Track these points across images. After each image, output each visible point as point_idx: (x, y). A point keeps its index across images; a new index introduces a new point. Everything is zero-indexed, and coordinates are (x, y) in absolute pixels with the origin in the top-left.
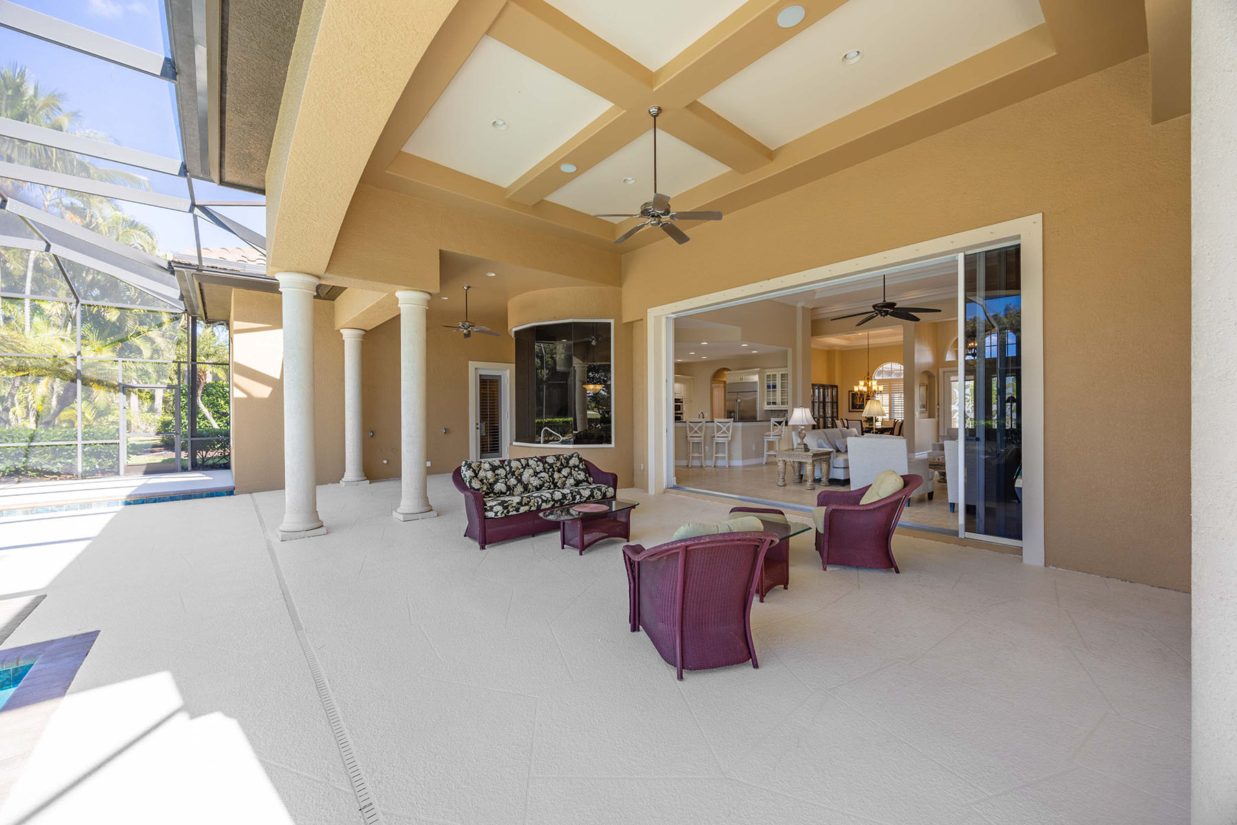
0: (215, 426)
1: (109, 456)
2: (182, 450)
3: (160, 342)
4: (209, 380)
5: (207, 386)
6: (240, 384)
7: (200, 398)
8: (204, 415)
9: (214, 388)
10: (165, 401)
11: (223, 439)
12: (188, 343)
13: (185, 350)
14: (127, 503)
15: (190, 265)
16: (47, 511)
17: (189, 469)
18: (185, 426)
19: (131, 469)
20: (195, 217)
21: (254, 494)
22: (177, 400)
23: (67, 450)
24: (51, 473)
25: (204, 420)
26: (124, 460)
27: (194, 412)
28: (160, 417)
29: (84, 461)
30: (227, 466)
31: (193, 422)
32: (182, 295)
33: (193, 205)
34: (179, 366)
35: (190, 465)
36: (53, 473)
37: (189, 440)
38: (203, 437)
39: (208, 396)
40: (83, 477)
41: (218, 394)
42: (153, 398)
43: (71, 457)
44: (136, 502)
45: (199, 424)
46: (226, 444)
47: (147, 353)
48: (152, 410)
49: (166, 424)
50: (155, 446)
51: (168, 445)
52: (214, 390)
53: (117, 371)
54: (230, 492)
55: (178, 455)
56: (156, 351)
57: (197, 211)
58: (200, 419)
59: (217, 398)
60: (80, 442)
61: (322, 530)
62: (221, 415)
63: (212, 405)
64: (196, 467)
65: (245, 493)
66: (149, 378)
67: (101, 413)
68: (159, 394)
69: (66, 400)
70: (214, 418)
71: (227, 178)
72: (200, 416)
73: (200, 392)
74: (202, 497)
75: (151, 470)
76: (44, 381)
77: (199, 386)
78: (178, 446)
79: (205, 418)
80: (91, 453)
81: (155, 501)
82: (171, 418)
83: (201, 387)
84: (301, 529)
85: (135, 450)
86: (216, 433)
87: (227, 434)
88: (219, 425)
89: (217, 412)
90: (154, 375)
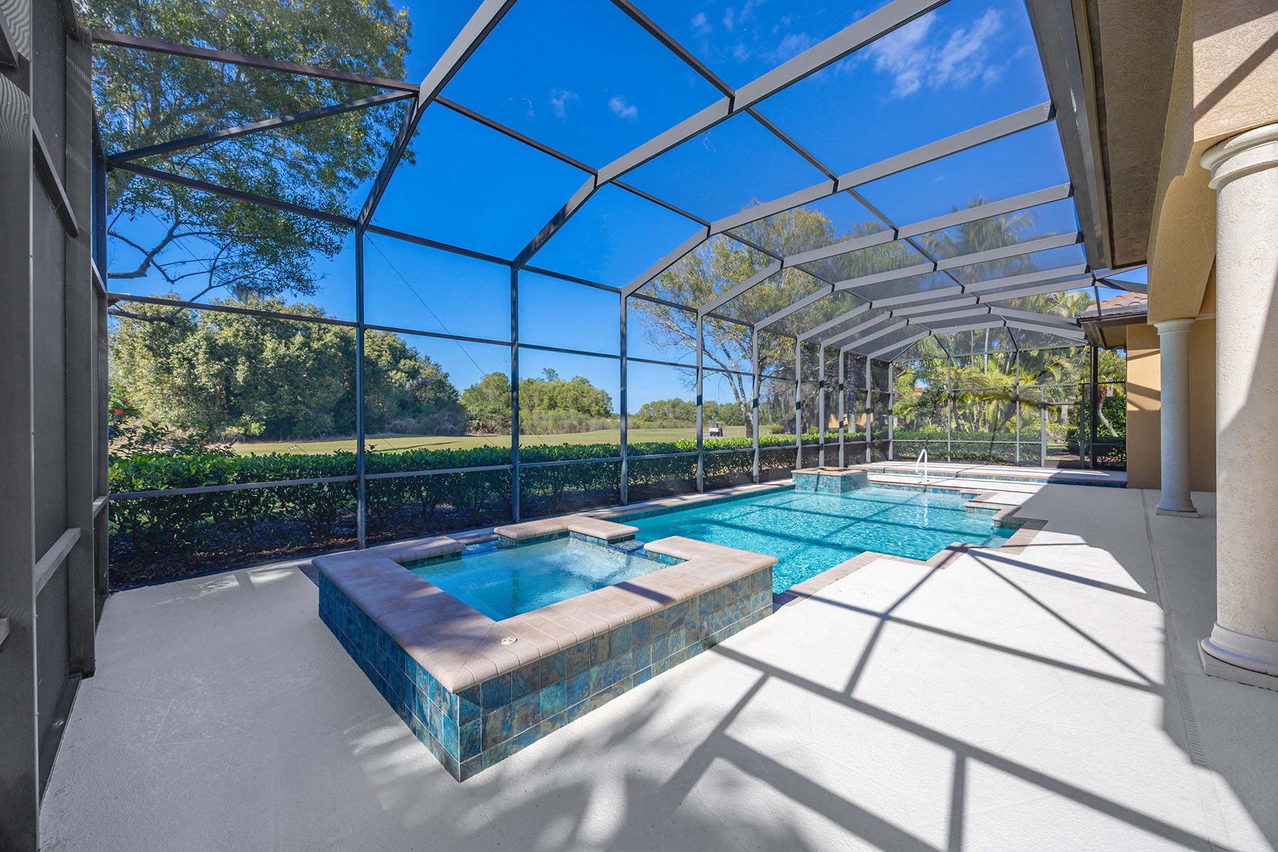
0: (1115, 435)
1: (1035, 453)
2: (1086, 455)
3: (1068, 365)
4: (1110, 394)
5: (1108, 399)
6: (1132, 400)
7: (1100, 411)
8: (1104, 425)
9: (1114, 401)
10: (1070, 413)
11: (1120, 444)
12: (1091, 364)
13: (1087, 371)
14: (1049, 482)
15: (1092, 317)
16: (1007, 480)
17: (1091, 467)
18: (1088, 435)
19: (1049, 464)
20: (1096, 288)
21: (1145, 490)
22: (1081, 413)
23: (1010, 447)
24: (1002, 461)
25: (1104, 429)
26: (1045, 457)
27: (1095, 422)
28: (1065, 427)
29: (1020, 454)
30: (1123, 469)
31: (1094, 432)
32: (1086, 335)
33: (1095, 280)
34: (1083, 387)
35: (1091, 464)
36: (1003, 461)
37: (1091, 444)
38: (1102, 442)
39: (1108, 408)
40: (1020, 466)
41: (1116, 405)
42: (1059, 410)
43: (1013, 452)
44: (1054, 482)
45: (1100, 433)
46: (1122, 450)
47: (1058, 377)
48: (1060, 421)
49: (1071, 433)
50: (1064, 451)
51: (1073, 450)
52: (1114, 403)
53: (1042, 393)
54: (1123, 485)
55: (1082, 458)
56: (1066, 375)
57: (1097, 284)
58: (1100, 428)
59: (1117, 410)
60: (1018, 442)
61: (1195, 515)
62: (1120, 426)
63: (1111, 417)
64: (1096, 466)
65: (1137, 488)
66: (1060, 396)
67: (1026, 423)
68: (1065, 409)
69: (1008, 415)
70: (1114, 428)
71: (1118, 263)
72: (1101, 426)
73: (1101, 405)
74: (1100, 486)
75: (1062, 465)
76: (994, 402)
77: (1099, 401)
78: (1082, 452)
79: (1105, 428)
80: (1025, 450)
81: (1067, 483)
82: (1075, 428)
83: (1103, 400)
84: (1175, 509)
85: (1051, 452)
86: (1112, 439)
87: (1124, 441)
88: (1118, 434)
89: (1117, 422)
90: (1063, 394)
